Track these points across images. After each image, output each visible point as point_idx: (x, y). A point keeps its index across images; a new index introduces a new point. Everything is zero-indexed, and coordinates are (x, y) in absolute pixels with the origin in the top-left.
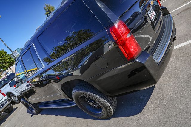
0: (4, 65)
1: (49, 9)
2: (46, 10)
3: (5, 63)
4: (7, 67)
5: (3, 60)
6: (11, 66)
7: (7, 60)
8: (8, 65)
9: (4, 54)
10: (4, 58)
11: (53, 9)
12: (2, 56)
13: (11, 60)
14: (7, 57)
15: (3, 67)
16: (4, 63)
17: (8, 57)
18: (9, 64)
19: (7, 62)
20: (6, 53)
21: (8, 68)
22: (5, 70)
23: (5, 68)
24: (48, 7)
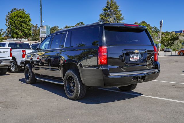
0: (18, 31)
1: (111, 6)
2: (107, 5)
3: (21, 30)
4: (19, 36)
5: (21, 25)
6: (23, 38)
7: (25, 28)
8: (21, 34)
9: (27, 20)
10: (23, 24)
11: (116, 8)
12: (23, 21)
13: (29, 32)
14: (27, 25)
15: (15, 33)
16: (19, 29)
17: (28, 27)
18: (23, 35)
19: (23, 31)
20: (30, 20)
21: (19, 38)
22: (14, 38)
23: (15, 36)
24: (112, 2)
